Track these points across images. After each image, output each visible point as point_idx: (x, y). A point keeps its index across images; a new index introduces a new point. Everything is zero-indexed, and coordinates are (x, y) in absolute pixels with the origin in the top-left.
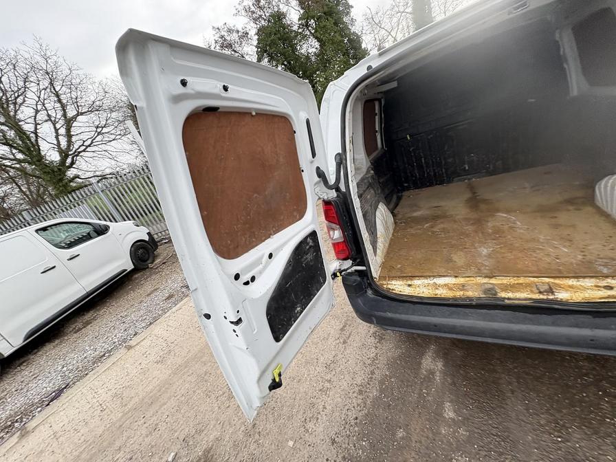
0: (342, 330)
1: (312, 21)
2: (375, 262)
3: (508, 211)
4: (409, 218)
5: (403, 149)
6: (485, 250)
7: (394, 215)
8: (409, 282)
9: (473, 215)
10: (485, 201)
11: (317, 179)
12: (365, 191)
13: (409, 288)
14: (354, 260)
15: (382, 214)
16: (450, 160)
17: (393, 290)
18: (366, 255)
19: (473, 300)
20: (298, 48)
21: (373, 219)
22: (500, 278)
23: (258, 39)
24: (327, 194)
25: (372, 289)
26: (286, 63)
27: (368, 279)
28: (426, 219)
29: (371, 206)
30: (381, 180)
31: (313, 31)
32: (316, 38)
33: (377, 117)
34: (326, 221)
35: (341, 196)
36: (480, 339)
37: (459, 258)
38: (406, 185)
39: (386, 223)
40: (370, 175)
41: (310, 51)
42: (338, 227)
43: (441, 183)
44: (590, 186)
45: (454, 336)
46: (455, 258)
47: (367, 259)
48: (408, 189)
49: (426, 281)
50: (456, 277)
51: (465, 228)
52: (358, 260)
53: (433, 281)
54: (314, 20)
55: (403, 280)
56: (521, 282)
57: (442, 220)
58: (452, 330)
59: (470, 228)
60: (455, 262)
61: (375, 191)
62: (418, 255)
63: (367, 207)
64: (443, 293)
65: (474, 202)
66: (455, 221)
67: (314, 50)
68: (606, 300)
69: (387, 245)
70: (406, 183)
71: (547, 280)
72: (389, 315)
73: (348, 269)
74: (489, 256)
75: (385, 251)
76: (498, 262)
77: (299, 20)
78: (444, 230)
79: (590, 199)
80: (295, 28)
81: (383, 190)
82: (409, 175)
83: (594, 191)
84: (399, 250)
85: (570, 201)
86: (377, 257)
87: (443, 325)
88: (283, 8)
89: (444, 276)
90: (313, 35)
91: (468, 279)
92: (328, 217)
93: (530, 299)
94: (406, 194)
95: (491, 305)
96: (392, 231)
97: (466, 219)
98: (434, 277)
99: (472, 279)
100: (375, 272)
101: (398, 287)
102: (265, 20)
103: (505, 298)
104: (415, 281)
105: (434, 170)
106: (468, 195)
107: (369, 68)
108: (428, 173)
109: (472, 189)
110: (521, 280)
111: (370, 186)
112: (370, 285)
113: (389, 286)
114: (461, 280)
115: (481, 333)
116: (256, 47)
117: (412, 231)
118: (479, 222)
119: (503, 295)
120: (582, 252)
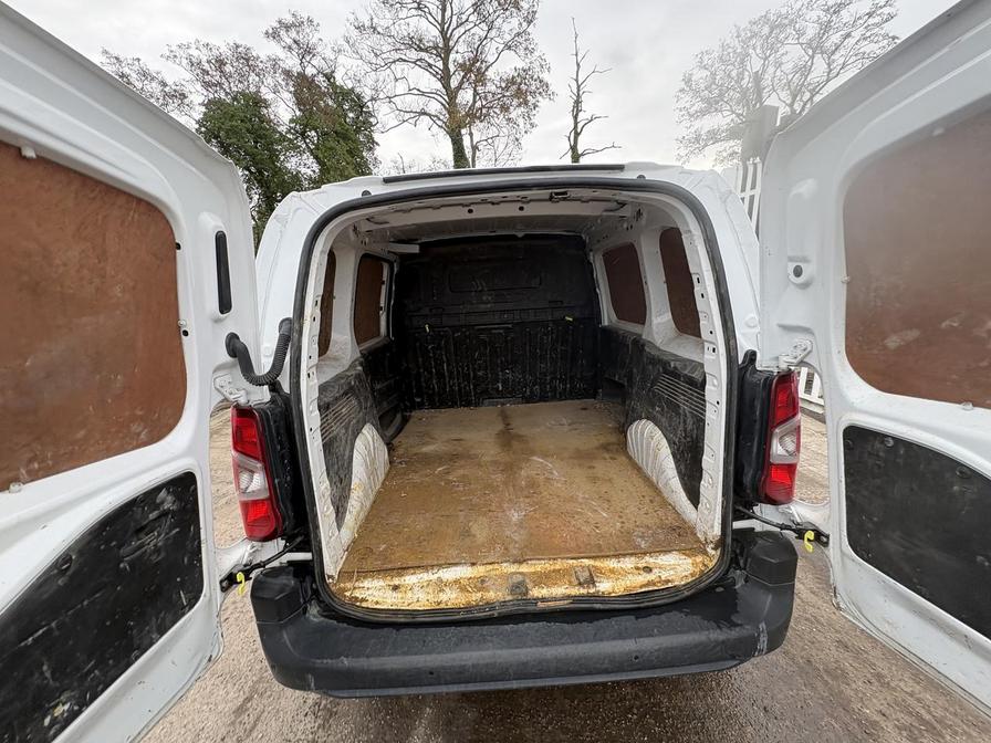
0: (240, 710)
1: (313, 133)
2: (334, 542)
3: (545, 455)
4: (415, 454)
5: (418, 344)
6: (516, 514)
7: (391, 447)
8: (396, 581)
9: (504, 458)
10: (519, 437)
11: (225, 357)
12: (337, 399)
13: (394, 594)
14: (289, 539)
15: (367, 447)
16: (480, 373)
17: (363, 600)
18: (317, 527)
19: (493, 609)
20: (282, 158)
21: (347, 453)
22: (533, 562)
23: (205, 114)
24: (248, 393)
25: (320, 602)
26: (253, 169)
27: (314, 581)
28: (441, 458)
29: (347, 429)
30: (378, 387)
31: (313, 147)
32: (316, 157)
33: (384, 287)
34: (233, 452)
35: (280, 401)
36: (500, 686)
37: (480, 530)
38: (418, 400)
39: (373, 461)
40: (353, 373)
41: (303, 170)
42: (259, 465)
43: (468, 404)
44: (622, 430)
45: (462, 688)
46: (475, 529)
47: (317, 536)
48: (420, 406)
49: (426, 576)
50: (473, 564)
51: (493, 477)
52: (299, 539)
53: (436, 576)
54: (316, 132)
55: (384, 578)
56: (557, 567)
57: (462, 462)
58: (460, 675)
59: (498, 478)
60: (474, 536)
61: (360, 403)
62: (419, 523)
63: (337, 429)
64: (451, 598)
65: (507, 438)
66: (480, 465)
67: (309, 172)
68: (646, 589)
69: (368, 504)
70: (418, 396)
71: (586, 562)
72: (346, 662)
73: (269, 561)
74: (520, 525)
75: (362, 516)
76: (532, 535)
77: (292, 121)
78: (464, 479)
79: (622, 446)
80: (283, 129)
81: (377, 403)
82: (424, 384)
83: (626, 436)
84: (387, 514)
85: (605, 447)
86: (343, 530)
87: (444, 668)
88: (266, 94)
89: (456, 564)
90: (311, 151)
91: (491, 567)
92: (240, 443)
93: (569, 597)
94: (416, 414)
95: (520, 615)
96: (382, 478)
97: (495, 463)
98: (440, 566)
99: (496, 566)
100: (332, 564)
101: (376, 594)
102: (227, 94)
103: (537, 599)
104: (407, 578)
105: (459, 384)
106: (500, 427)
107: (366, 193)
108: (451, 387)
109: (505, 417)
110: (559, 565)
111: (349, 391)
112: (316, 592)
113: (357, 594)
114: (480, 570)
115: (503, 673)
116: (198, 122)
117: (416, 478)
118: (509, 469)
119: (536, 592)
120: (621, 517)
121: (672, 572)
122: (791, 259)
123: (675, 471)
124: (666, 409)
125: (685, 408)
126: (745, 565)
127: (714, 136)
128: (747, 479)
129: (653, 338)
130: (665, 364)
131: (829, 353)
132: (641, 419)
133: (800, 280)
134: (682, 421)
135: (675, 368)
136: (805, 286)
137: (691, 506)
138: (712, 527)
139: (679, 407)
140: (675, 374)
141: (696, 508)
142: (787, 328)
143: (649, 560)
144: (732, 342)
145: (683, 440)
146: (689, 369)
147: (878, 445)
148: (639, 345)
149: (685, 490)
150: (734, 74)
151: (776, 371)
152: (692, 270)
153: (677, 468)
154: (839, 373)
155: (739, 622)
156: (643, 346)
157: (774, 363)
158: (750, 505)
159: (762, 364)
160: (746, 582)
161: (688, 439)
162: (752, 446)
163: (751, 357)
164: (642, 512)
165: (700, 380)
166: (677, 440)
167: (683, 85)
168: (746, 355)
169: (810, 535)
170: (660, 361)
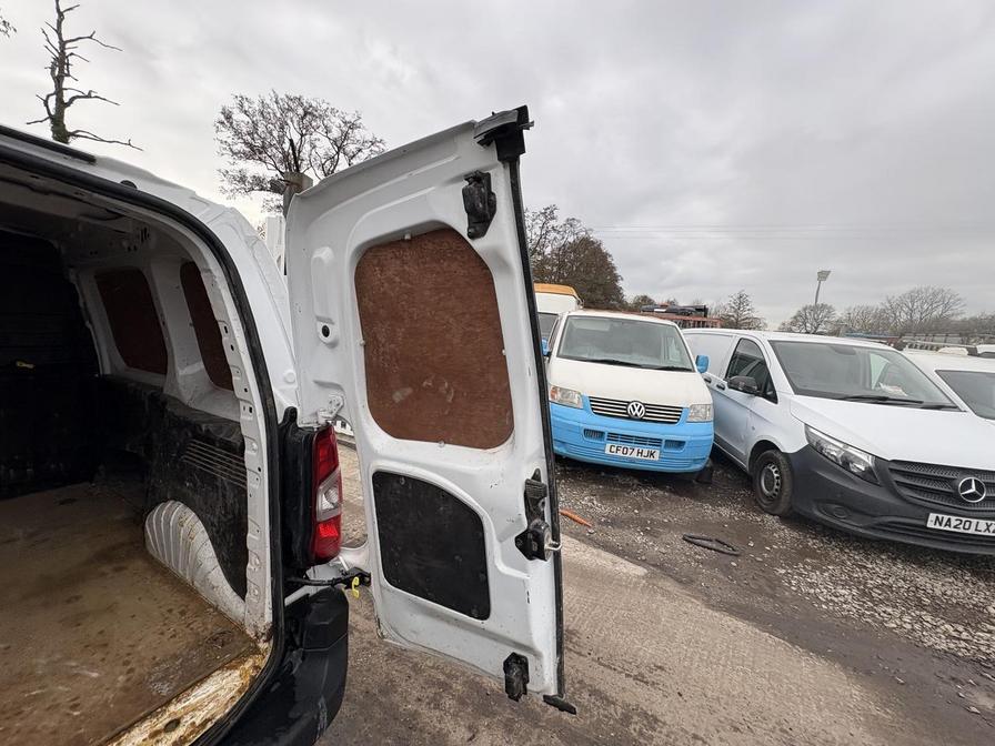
83: (143, 530)
120: (126, 663)
121: (212, 705)
122: (319, 319)
123: (216, 560)
124: (199, 484)
125: (223, 479)
126: (301, 641)
127: (259, 183)
128: (296, 547)
129: (179, 393)
130: (195, 427)
131: (356, 408)
132: (166, 501)
133: (328, 339)
134: (220, 494)
135: (208, 431)
136: (333, 345)
137: (238, 598)
138: (263, 616)
139: (215, 478)
140: (208, 439)
141: (244, 599)
142: (321, 384)
143: (175, 708)
144: (269, 401)
145: (223, 518)
146: (225, 432)
147: (395, 485)
148: (159, 402)
149: (229, 580)
150: (275, 134)
151: (316, 426)
152: (217, 317)
153: (218, 555)
154: (365, 425)
155: (298, 714)
156: (164, 404)
157: (313, 419)
158: (302, 572)
159: (303, 421)
160: (303, 659)
161: (230, 517)
162: (298, 510)
163: (291, 414)
164: (168, 634)
165: (239, 444)
166: (216, 521)
167: (222, 118)
168: (286, 413)
169: (356, 581)
170: (188, 424)
